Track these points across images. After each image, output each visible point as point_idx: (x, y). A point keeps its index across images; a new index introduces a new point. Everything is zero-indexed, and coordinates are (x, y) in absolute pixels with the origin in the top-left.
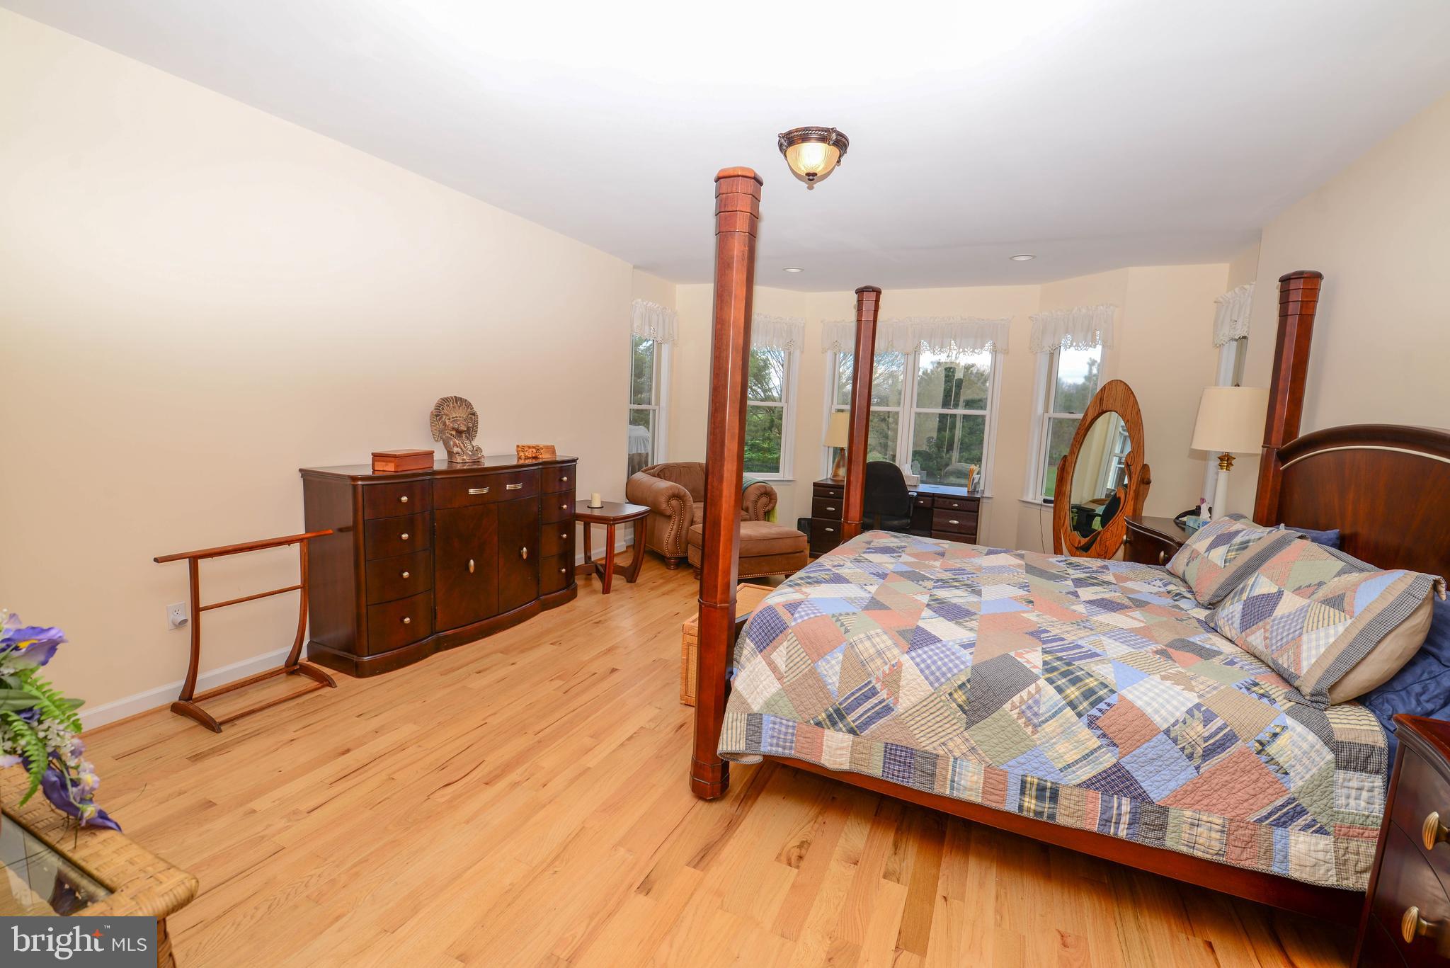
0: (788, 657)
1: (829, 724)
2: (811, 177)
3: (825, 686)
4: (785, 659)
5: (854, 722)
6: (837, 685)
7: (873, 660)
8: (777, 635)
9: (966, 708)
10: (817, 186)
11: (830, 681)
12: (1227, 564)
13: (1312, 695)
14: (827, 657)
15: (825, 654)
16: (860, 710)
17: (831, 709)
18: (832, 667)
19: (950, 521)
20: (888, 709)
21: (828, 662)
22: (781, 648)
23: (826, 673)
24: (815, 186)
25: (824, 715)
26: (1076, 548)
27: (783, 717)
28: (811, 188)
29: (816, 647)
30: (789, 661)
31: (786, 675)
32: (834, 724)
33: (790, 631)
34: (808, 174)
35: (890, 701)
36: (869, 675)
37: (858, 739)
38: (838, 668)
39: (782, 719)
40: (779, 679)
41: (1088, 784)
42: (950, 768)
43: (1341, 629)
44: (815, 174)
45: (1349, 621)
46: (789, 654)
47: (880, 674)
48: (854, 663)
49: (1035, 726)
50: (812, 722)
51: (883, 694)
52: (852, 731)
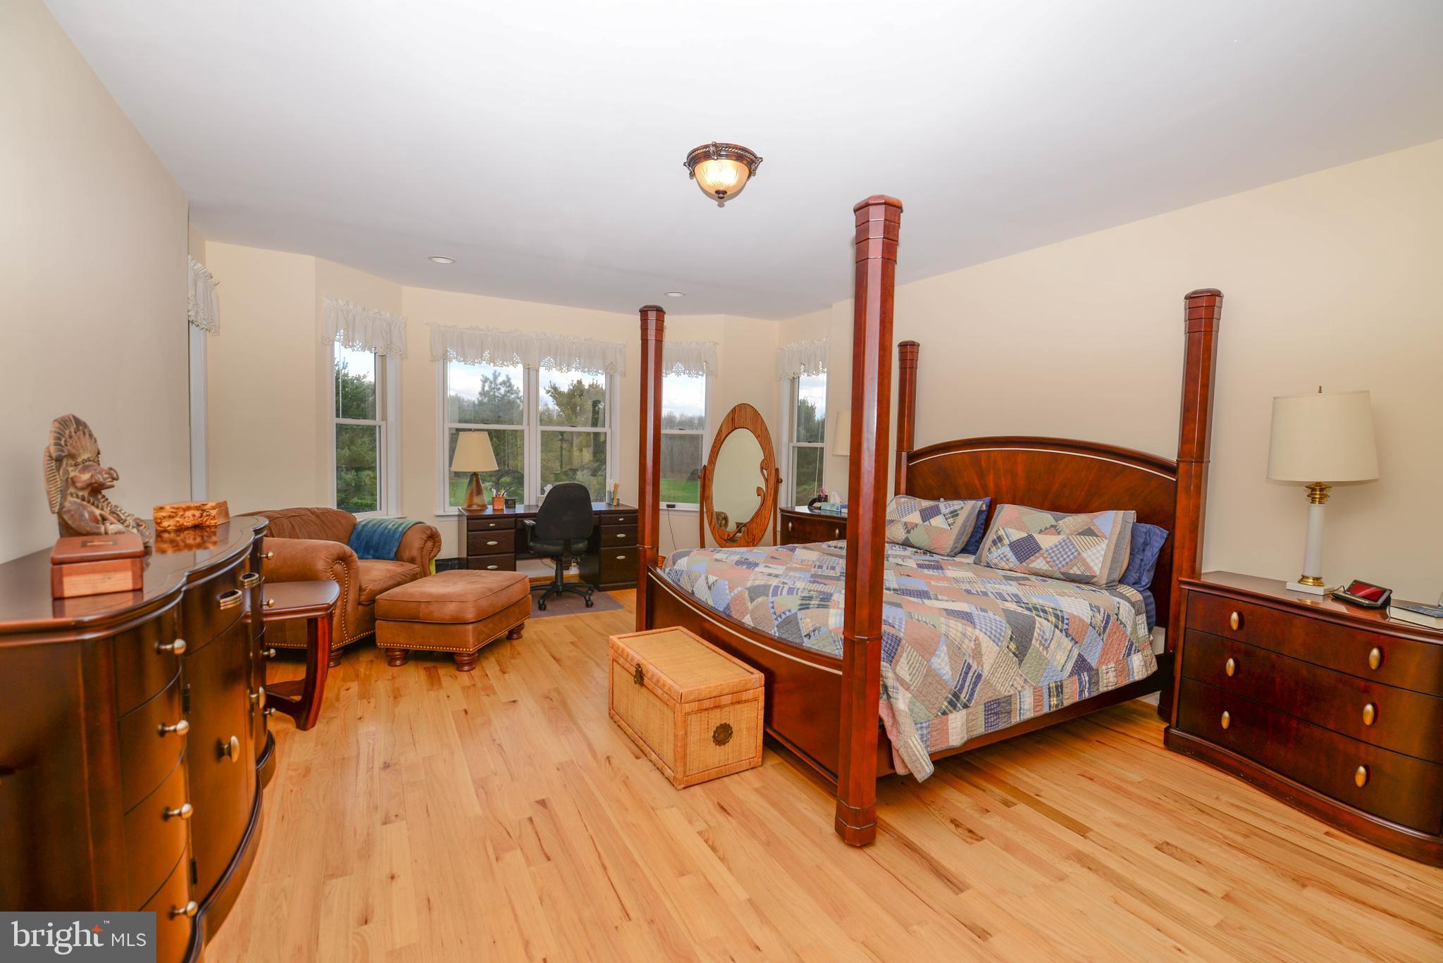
0: (909, 666)
1: (951, 708)
2: (721, 195)
3: (941, 678)
4: (907, 669)
5: (965, 698)
6: (950, 673)
7: (963, 642)
8: (897, 650)
9: (1017, 653)
10: (727, 203)
11: (944, 672)
12: (952, 527)
13: (1107, 584)
14: (937, 652)
15: (936, 650)
16: (967, 684)
17: (950, 696)
18: (943, 660)
19: (618, 536)
20: (979, 676)
21: (939, 656)
22: (902, 660)
23: (939, 667)
24: (725, 203)
25: (946, 703)
26: (725, 540)
27: (922, 721)
28: (721, 205)
29: (926, 649)
30: (912, 669)
31: (911, 683)
32: (954, 706)
33: (904, 642)
34: (718, 192)
35: (979, 670)
36: (965, 654)
37: (970, 710)
38: (947, 659)
39: (921, 723)
40: (907, 690)
41: (1071, 675)
42: (1018, 700)
43: (1104, 546)
44: (724, 192)
45: (1106, 541)
46: (910, 663)
47: (970, 651)
48: (955, 651)
49: (1047, 648)
50: (940, 714)
51: (974, 667)
52: (966, 706)
